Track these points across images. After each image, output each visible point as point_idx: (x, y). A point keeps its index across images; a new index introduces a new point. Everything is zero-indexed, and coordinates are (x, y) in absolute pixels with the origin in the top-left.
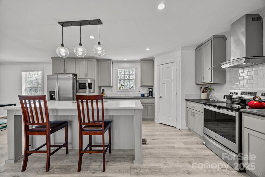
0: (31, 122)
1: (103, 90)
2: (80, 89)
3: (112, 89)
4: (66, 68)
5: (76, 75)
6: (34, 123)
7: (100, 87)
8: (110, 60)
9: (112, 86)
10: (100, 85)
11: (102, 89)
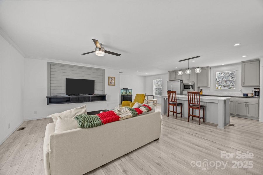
0: (171, 100)
1: (201, 90)
2: (184, 88)
3: (210, 89)
4: (176, 77)
5: (182, 80)
6: (171, 101)
7: (199, 88)
8: (207, 67)
9: (209, 86)
10: (199, 86)
11: (200, 88)
